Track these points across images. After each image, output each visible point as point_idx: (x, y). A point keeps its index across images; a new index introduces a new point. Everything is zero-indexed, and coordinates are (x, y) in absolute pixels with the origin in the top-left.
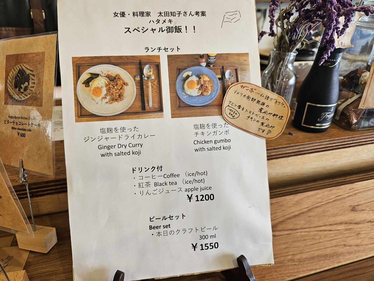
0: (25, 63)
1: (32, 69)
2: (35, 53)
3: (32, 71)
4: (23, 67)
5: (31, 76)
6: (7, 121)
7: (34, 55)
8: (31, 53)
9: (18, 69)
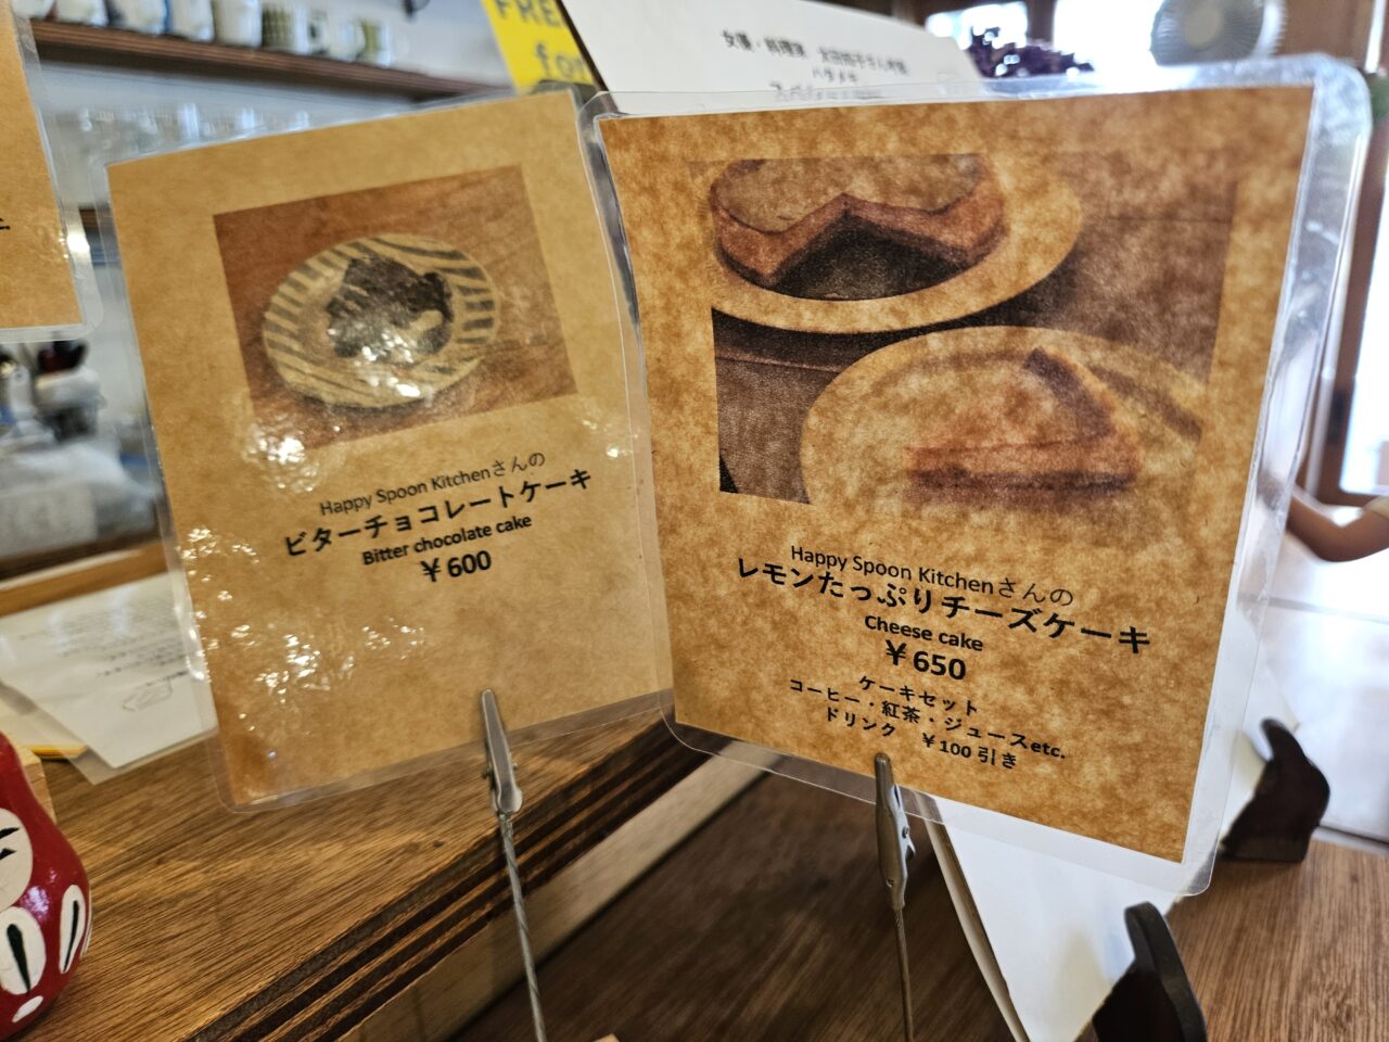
0: (385, 228)
1: (447, 247)
2: (454, 178)
3: (453, 255)
4: (378, 249)
5: (454, 280)
6: (311, 534)
7: (448, 187)
8: (422, 183)
9: (344, 265)
